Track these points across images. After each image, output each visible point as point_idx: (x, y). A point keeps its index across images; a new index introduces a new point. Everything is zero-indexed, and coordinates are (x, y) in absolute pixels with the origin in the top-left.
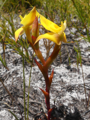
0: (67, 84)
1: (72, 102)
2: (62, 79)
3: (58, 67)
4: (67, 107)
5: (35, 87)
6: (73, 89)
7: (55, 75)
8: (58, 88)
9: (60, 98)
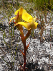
0: (47, 53)
1: (43, 63)
2: (46, 50)
3: (48, 43)
4: (39, 65)
5: (29, 49)
6: (48, 57)
7: (44, 46)
8: (41, 53)
9: (39, 59)
